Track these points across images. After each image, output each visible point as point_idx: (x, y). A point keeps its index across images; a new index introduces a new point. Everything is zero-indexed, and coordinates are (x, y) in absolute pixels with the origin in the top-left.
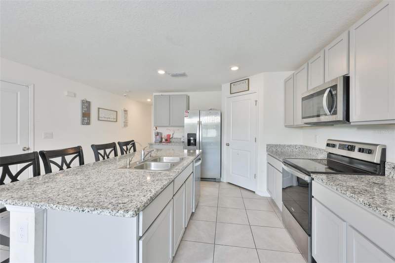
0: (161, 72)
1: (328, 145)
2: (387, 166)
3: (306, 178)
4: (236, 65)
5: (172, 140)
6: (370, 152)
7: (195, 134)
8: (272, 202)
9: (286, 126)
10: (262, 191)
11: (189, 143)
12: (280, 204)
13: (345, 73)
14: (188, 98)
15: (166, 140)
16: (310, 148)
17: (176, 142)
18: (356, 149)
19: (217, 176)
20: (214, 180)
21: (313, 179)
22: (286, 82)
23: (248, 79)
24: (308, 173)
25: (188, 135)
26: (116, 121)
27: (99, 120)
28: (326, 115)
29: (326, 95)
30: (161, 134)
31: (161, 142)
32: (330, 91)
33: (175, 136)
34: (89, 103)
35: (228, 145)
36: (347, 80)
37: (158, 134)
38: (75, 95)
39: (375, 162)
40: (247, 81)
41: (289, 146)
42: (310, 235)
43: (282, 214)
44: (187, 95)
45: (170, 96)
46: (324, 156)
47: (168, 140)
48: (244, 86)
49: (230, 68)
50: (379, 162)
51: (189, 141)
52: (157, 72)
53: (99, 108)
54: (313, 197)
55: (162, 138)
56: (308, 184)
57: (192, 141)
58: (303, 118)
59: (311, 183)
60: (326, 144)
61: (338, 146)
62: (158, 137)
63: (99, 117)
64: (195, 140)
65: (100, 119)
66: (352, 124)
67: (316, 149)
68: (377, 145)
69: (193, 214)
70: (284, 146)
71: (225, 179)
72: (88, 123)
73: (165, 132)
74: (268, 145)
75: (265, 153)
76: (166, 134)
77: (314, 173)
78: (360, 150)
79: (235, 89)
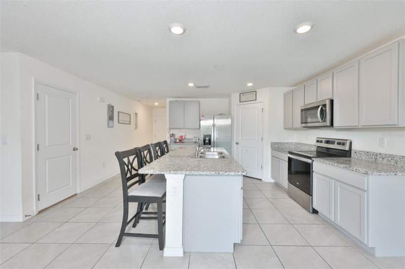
0: (191, 85)
1: (318, 141)
2: (352, 152)
3: (309, 161)
4: (251, 82)
5: (184, 141)
6: (344, 144)
7: (210, 135)
9: (285, 129)
11: (205, 143)
13: (331, 97)
14: (199, 103)
15: (180, 141)
16: (303, 144)
17: (189, 142)
18: (336, 143)
21: (313, 161)
22: (285, 95)
23: (256, 91)
24: (310, 158)
25: (204, 136)
26: (130, 123)
28: (319, 122)
29: (319, 109)
30: (175, 135)
31: (176, 142)
32: (322, 107)
33: (187, 137)
34: (113, 107)
35: (237, 144)
36: (332, 102)
37: (172, 135)
38: (104, 101)
39: (346, 149)
40: (255, 93)
41: (287, 143)
42: (311, 195)
44: (198, 101)
45: (184, 102)
46: (314, 149)
48: (252, 96)
49: (247, 84)
50: (348, 150)
51: (205, 141)
52: (187, 85)
53: (119, 112)
54: (313, 171)
55: (176, 139)
56: (310, 164)
57: (207, 141)
58: (302, 123)
59: (312, 163)
60: (316, 141)
61: (324, 142)
62: (172, 138)
63: (119, 120)
64: (210, 140)
65: (120, 122)
66: (334, 128)
67: (307, 145)
68: (347, 140)
70: (284, 143)
72: (113, 126)
73: (178, 134)
75: (270, 150)
76: (179, 136)
77: (314, 157)
78: (338, 144)
79: (243, 98)
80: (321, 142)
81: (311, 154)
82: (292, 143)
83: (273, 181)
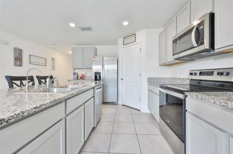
0: (72, 25)
1: (191, 74)
3: (181, 96)
4: (126, 21)
5: (85, 78)
6: (228, 74)
7: (100, 73)
8: (152, 116)
9: (160, 65)
10: (145, 109)
11: (96, 79)
12: (158, 118)
14: (96, 50)
15: (81, 78)
16: (176, 78)
17: (88, 79)
18: (215, 74)
19: (115, 101)
20: (113, 103)
21: (186, 96)
22: (160, 35)
23: (135, 34)
24: (182, 92)
25: (95, 73)
26: (46, 65)
27: (30, 63)
28: (194, 47)
29: (194, 31)
30: (78, 74)
31: (77, 79)
32: (197, 28)
33: (87, 75)
34: (21, 51)
35: (122, 79)
36: (212, 16)
37: (75, 74)
38: (7, 43)
39: (232, 81)
40: (134, 36)
41: (162, 78)
42: (184, 142)
43: (159, 124)
44: (95, 48)
45: (83, 48)
46: (188, 82)
47: (83, 78)
48: (133, 39)
49: (122, 23)
51: (96, 77)
52: (69, 25)
53: (30, 55)
54: (186, 111)
55: (78, 77)
57: (98, 78)
58: (174, 55)
59: (185, 100)
61: (198, 74)
62: (75, 76)
63: (30, 62)
64: (100, 77)
65: (32, 63)
66: (216, 51)
67: (180, 79)
69: (94, 128)
70: (159, 79)
71: (120, 103)
72: (20, 65)
73: (80, 73)
74: (148, 78)
75: (146, 84)
76: (81, 74)
77: (187, 91)
78: (218, 74)
79: (126, 41)
80: (196, 74)
81: (183, 88)
82: (167, 78)
83: (149, 112)
